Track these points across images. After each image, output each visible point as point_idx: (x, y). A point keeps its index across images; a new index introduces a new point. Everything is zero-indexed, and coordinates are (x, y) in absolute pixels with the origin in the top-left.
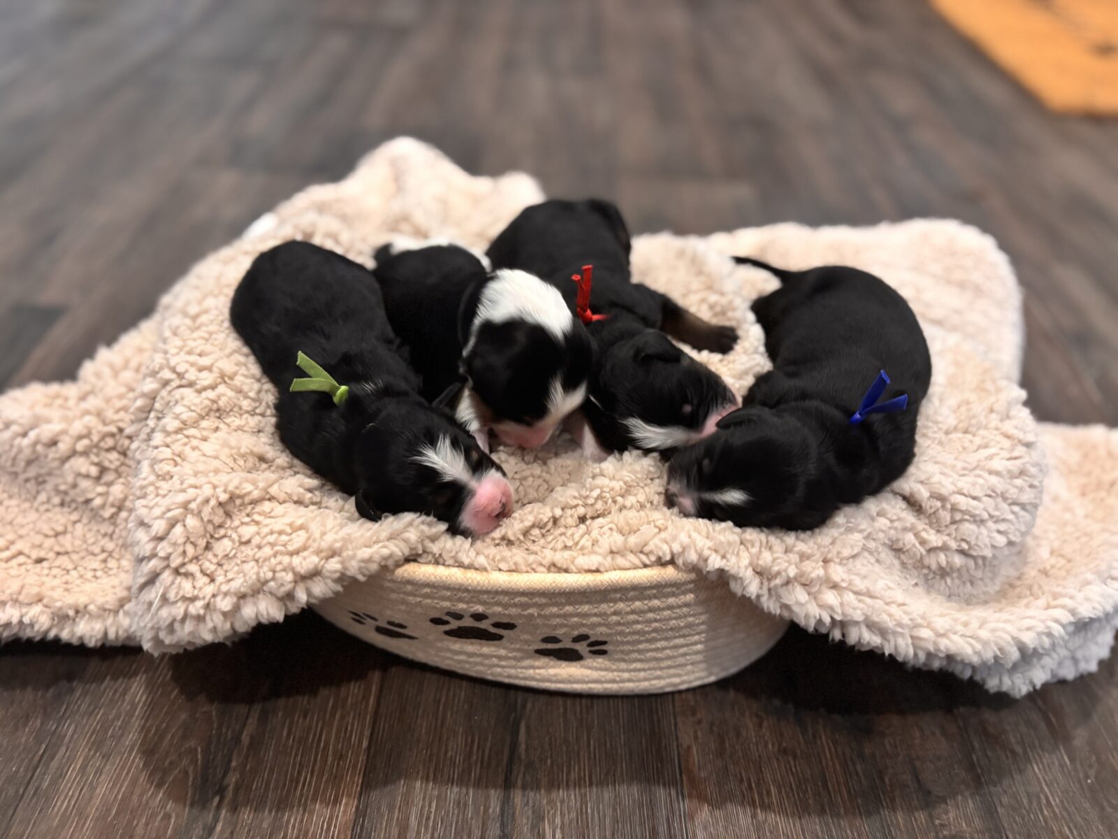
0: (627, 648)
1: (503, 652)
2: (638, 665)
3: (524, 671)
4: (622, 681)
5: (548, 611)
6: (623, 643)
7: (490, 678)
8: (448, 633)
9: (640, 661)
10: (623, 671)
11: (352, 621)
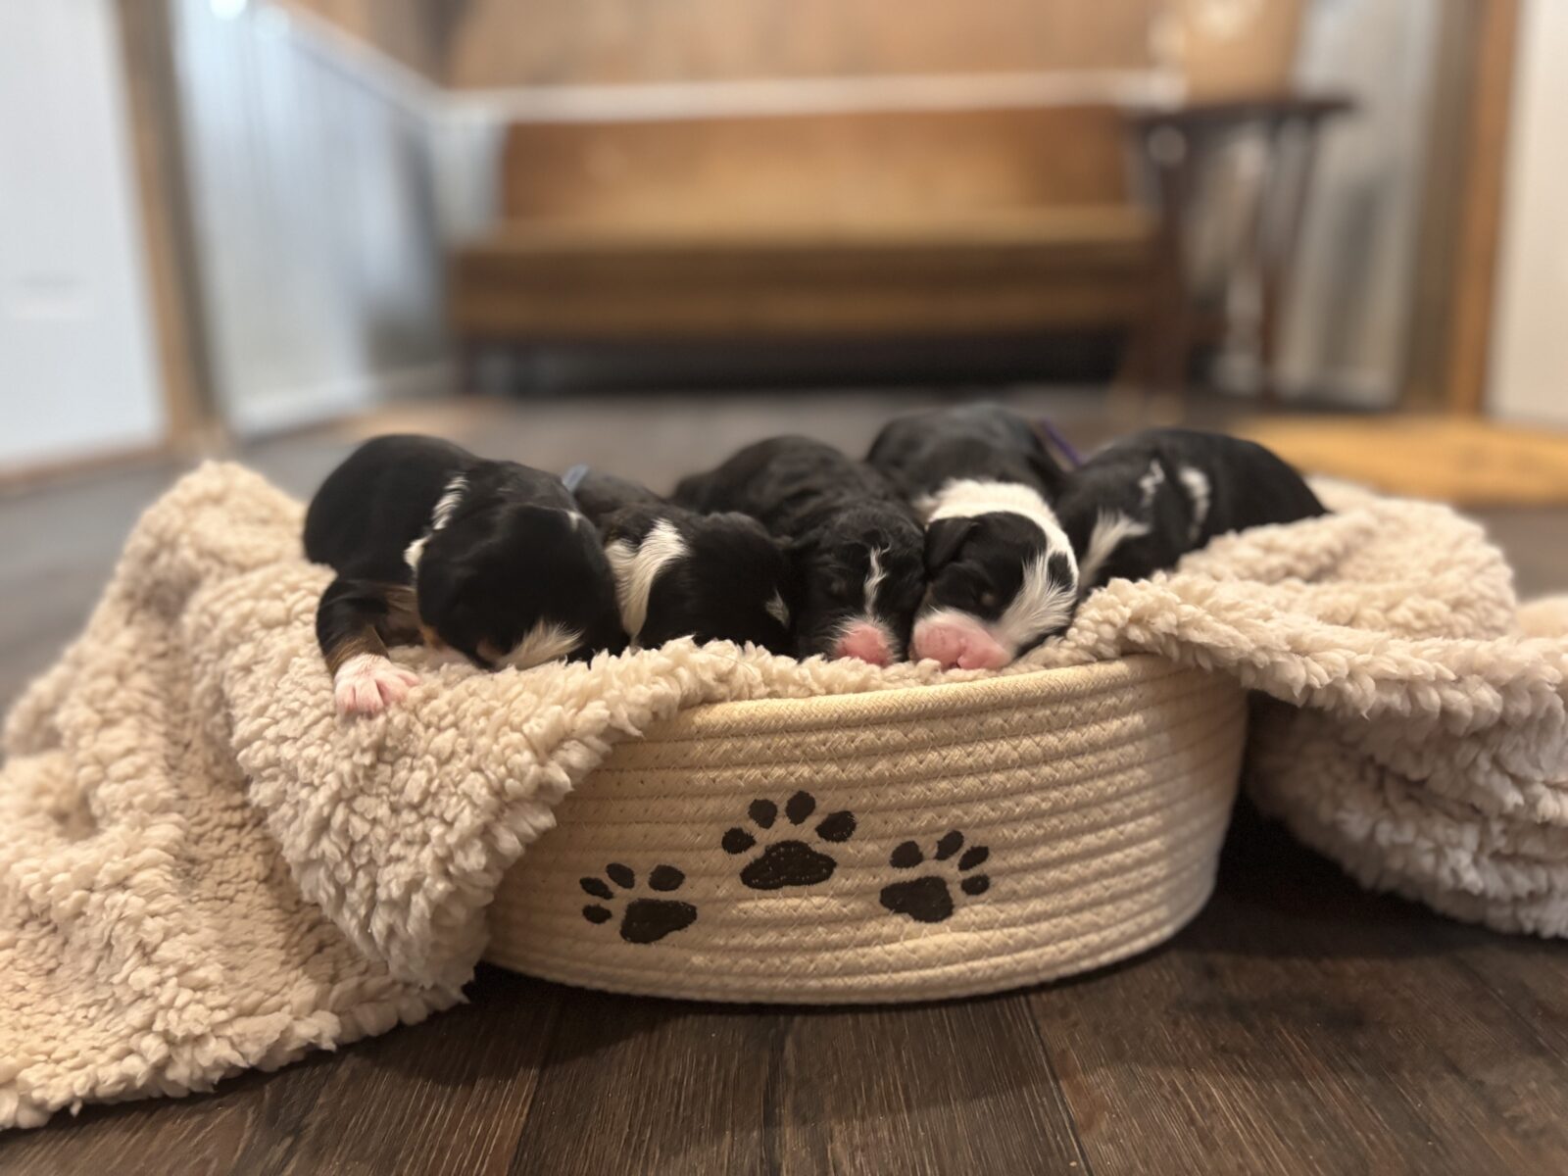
0: (1018, 859)
1: (834, 905)
2: (1036, 905)
3: (866, 950)
4: (1018, 947)
5: (902, 767)
6: (1011, 846)
8: (746, 876)
9: (1038, 893)
11: (584, 923)
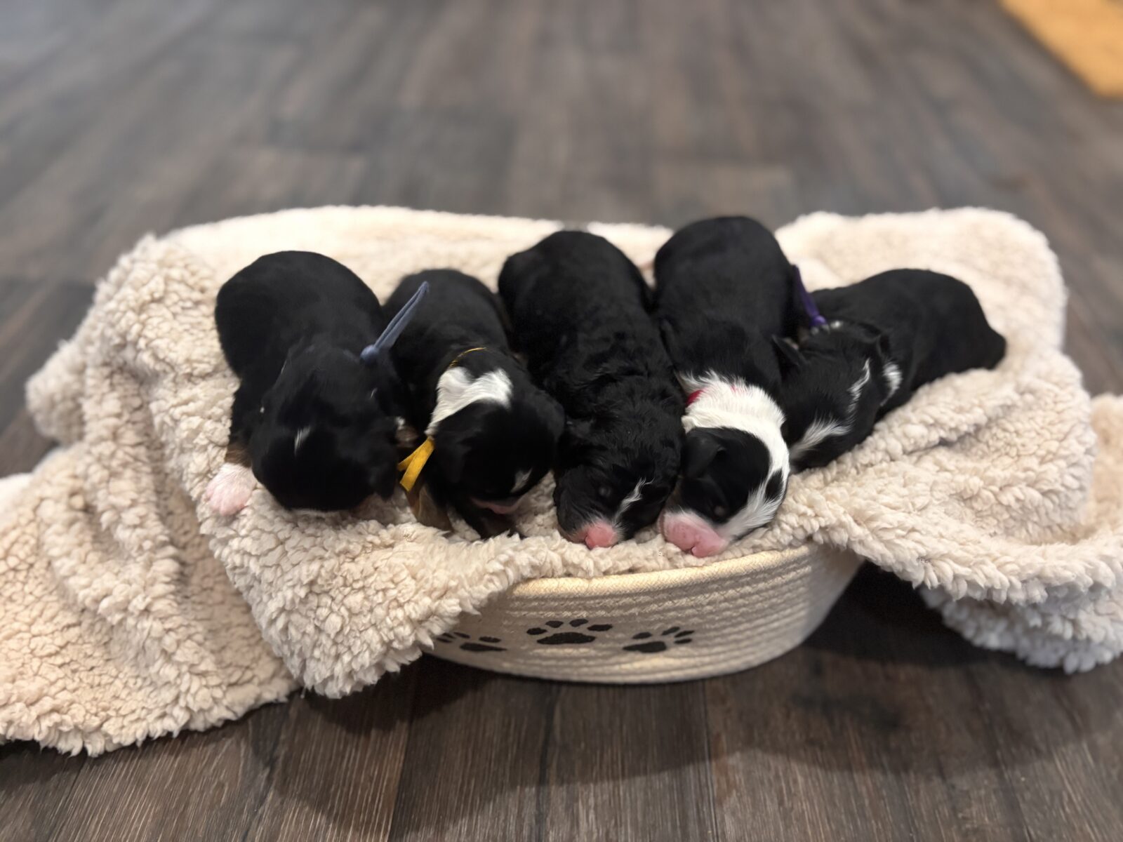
0: (712, 634)
1: (593, 652)
2: (720, 649)
3: (609, 668)
4: (704, 665)
5: (648, 609)
6: (710, 630)
7: (575, 678)
8: (540, 642)
9: (722, 644)
10: (704, 656)
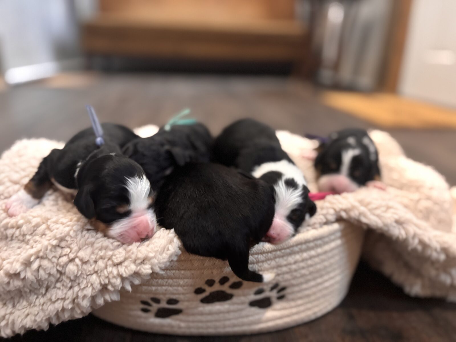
0: (296, 289)
4: (293, 314)
6: (294, 286)
7: (222, 332)
8: (202, 300)
10: (292, 307)
11: (141, 313)
